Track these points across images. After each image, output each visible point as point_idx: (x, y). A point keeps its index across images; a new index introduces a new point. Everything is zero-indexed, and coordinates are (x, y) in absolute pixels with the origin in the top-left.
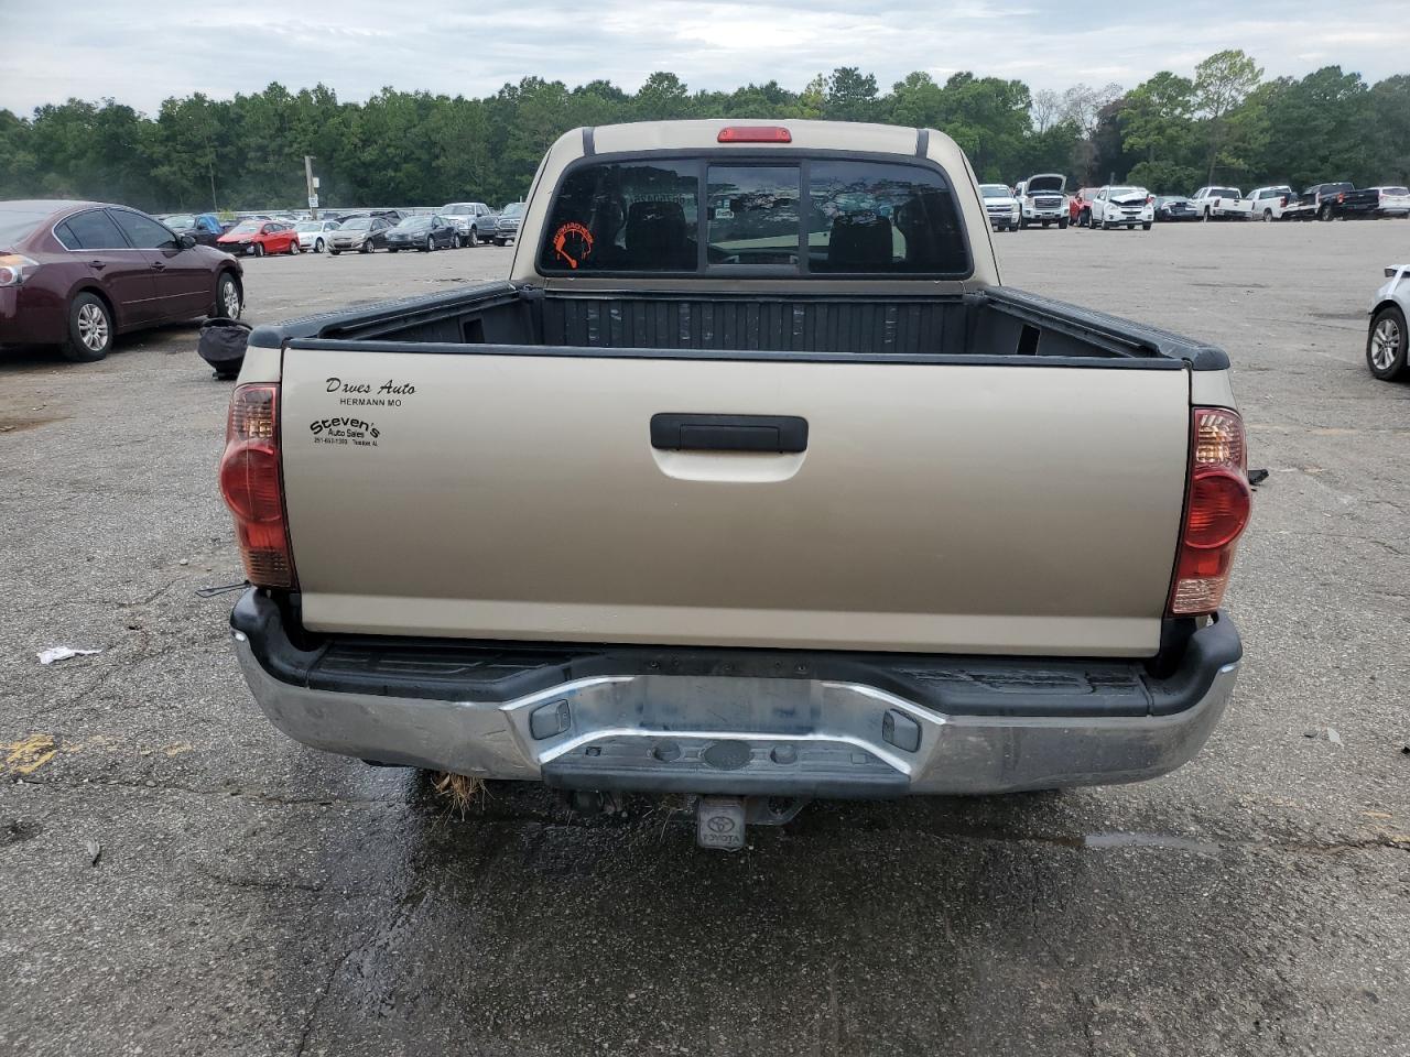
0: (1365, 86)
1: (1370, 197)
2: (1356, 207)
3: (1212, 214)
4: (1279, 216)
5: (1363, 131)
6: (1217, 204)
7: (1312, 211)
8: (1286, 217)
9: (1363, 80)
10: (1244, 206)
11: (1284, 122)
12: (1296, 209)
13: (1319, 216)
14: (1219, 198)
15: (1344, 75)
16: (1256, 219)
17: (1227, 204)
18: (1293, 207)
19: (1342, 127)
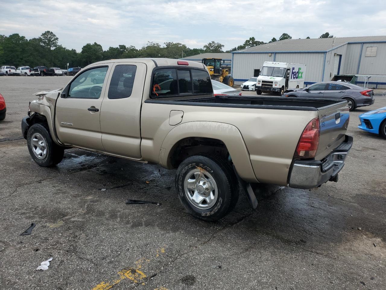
0: (27, 40)
1: (52, 70)
2: (50, 73)
3: (9, 74)
4: (30, 75)
5: (30, 52)
6: (10, 71)
7: (38, 73)
8: (32, 75)
9: (26, 38)
10: (18, 71)
11: (7, 48)
12: (34, 73)
13: (40, 75)
14: (10, 69)
15: (20, 36)
16: (23, 75)
17: (13, 71)
18: (33, 72)
19: (23, 51)
